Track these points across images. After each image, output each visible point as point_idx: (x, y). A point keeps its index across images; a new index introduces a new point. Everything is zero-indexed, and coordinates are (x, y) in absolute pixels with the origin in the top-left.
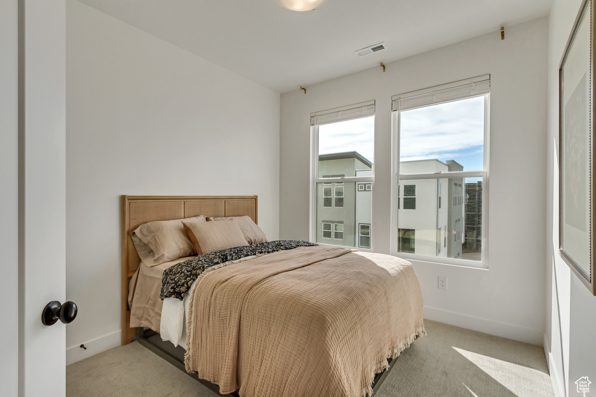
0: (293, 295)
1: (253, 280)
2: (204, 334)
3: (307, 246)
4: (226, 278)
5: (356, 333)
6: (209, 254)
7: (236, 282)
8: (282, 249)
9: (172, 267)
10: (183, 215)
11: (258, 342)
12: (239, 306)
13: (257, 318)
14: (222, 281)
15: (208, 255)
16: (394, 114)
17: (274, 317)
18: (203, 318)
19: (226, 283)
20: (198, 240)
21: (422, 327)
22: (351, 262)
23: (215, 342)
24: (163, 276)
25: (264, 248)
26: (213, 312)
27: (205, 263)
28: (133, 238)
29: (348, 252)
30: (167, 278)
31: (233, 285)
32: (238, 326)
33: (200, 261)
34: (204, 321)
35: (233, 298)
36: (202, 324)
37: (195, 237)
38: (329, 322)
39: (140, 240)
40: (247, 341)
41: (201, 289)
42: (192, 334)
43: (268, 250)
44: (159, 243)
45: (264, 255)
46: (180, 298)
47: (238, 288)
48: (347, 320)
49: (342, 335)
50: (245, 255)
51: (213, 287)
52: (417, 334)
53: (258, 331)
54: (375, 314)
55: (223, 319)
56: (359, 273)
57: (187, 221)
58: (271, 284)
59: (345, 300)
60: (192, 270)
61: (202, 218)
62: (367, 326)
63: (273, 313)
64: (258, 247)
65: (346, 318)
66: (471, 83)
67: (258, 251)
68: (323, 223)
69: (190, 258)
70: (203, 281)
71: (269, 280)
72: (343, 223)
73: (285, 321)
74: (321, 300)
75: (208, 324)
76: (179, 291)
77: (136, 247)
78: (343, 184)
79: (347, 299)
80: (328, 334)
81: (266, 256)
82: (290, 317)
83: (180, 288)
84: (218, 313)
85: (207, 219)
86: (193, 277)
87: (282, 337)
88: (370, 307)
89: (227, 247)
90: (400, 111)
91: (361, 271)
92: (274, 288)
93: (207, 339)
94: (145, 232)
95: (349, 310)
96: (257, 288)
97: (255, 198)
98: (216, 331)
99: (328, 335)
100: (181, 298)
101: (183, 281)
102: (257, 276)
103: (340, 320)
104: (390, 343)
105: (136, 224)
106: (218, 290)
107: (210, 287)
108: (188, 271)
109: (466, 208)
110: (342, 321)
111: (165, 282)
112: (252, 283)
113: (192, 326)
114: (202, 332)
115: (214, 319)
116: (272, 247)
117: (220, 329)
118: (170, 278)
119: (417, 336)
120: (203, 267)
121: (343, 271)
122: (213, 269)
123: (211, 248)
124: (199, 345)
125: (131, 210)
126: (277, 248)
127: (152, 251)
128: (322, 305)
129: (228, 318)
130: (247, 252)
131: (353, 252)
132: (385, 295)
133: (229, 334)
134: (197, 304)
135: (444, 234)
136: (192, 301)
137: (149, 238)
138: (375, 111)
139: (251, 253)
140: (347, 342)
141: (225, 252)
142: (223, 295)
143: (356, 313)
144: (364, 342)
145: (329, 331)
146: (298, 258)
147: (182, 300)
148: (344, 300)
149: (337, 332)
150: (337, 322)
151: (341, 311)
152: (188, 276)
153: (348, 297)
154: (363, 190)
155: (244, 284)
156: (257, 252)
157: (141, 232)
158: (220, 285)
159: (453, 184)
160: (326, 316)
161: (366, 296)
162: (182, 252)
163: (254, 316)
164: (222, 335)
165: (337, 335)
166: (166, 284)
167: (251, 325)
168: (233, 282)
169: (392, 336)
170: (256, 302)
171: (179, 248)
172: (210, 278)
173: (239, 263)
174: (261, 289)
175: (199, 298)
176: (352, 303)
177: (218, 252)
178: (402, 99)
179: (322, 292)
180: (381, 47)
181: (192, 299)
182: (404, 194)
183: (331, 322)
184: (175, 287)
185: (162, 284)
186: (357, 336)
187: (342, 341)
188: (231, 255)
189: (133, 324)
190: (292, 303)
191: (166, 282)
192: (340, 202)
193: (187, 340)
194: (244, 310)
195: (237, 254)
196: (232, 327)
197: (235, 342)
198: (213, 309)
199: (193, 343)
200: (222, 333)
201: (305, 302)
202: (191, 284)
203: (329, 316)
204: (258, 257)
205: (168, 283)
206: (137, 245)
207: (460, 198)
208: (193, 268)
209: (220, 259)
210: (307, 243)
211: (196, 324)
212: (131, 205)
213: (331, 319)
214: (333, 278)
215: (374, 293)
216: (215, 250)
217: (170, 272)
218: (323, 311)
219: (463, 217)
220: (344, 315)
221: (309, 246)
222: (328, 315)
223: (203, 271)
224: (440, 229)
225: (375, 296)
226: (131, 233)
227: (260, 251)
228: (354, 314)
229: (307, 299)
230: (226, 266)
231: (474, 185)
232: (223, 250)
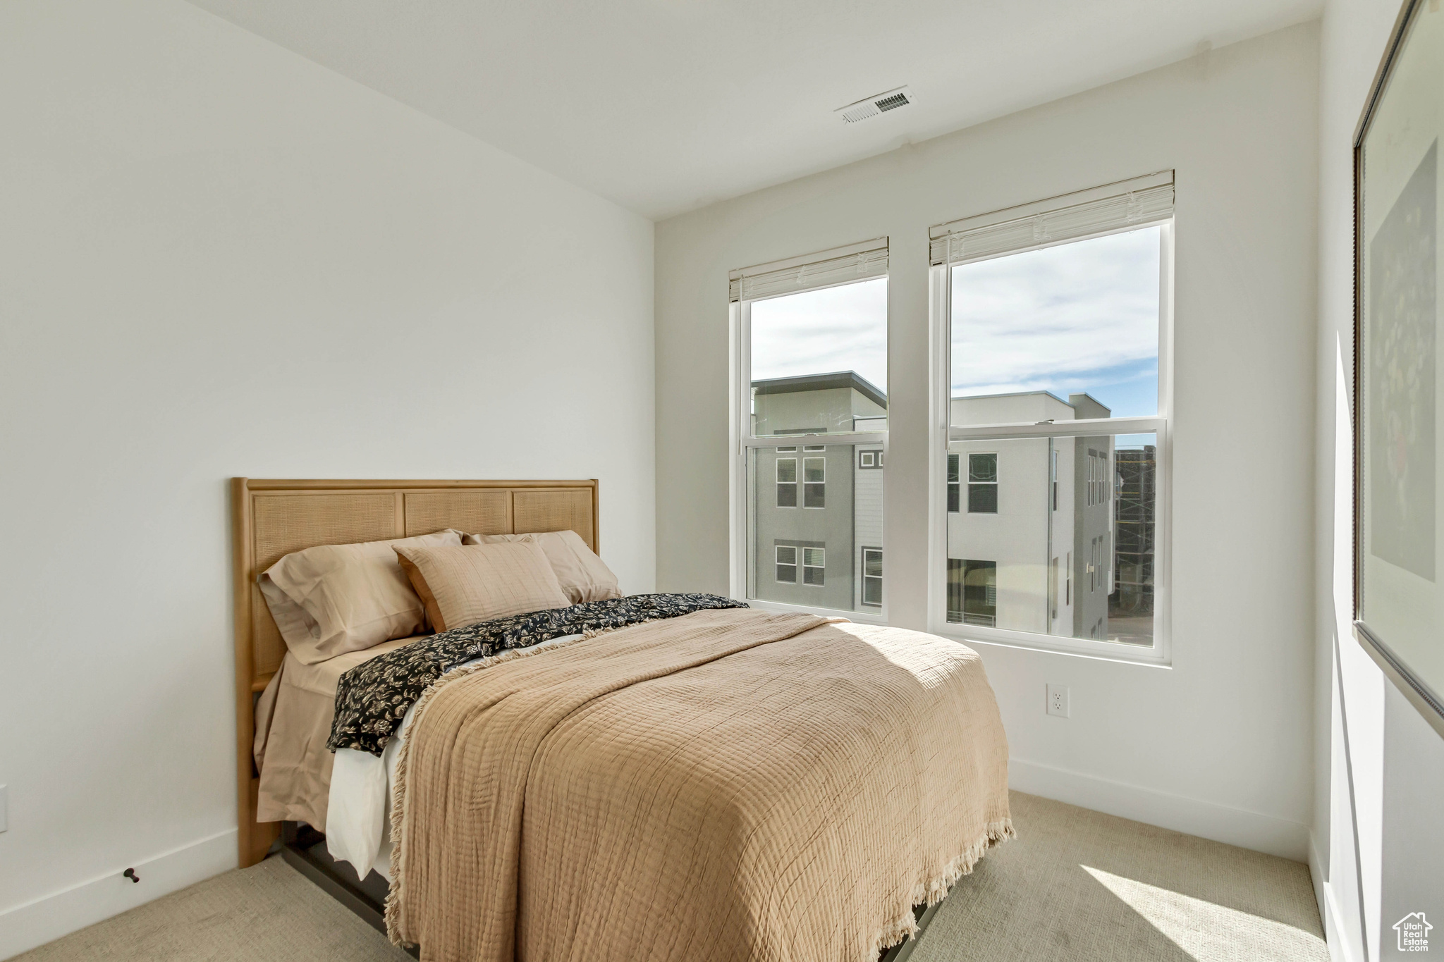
0: (660, 746)
1: (560, 704)
2: (434, 847)
3: (719, 608)
4: (492, 698)
5: (824, 849)
6: (460, 632)
7: (517, 708)
8: (651, 617)
9: (361, 666)
10: (400, 530)
11: (566, 875)
12: (520, 773)
13: (563, 809)
14: (481, 706)
15: (456, 633)
16: (935, 273)
17: (609, 808)
18: (432, 804)
19: (492, 710)
20: (434, 593)
21: (1006, 817)
22: (823, 651)
23: (460, 870)
24: (338, 689)
25: (605, 614)
26: (456, 790)
27: (445, 655)
28: (266, 590)
29: (819, 624)
30: (345, 696)
31: (508, 716)
32: (518, 829)
33: (432, 651)
34: (433, 813)
35: (505, 752)
36: (429, 821)
37: (426, 585)
38: (749, 823)
39: (284, 594)
40: (540, 870)
41: (427, 727)
42: (404, 846)
43: (614, 618)
44: (332, 601)
45: (603, 632)
46: (374, 749)
47: (519, 726)
48: (800, 814)
49: (786, 857)
50: (553, 633)
51: (457, 723)
52: (992, 836)
53: (566, 844)
54: (878, 793)
55: (480, 809)
56: (840, 683)
57: (409, 546)
58: (606, 716)
59: (797, 759)
60: (408, 675)
61: (452, 536)
62: (857, 828)
63: (605, 797)
64: (591, 611)
65: (798, 809)
66: (1125, 194)
67: (589, 624)
68: (777, 546)
69: (409, 642)
70: (433, 705)
71: (604, 702)
72: (824, 547)
73: (636, 819)
74: (732, 762)
75: (443, 820)
76: (370, 731)
77: (274, 612)
78: (824, 451)
79: (801, 756)
80: (746, 857)
81: (609, 634)
82: (647, 808)
83: (374, 723)
84: (469, 793)
85: (465, 540)
86: (409, 694)
87: (627, 864)
88: (864, 775)
89: (512, 613)
90: (950, 265)
91: (845, 676)
92: (614, 726)
93: (440, 862)
94: (296, 573)
95: (806, 789)
96: (570, 726)
97: (593, 487)
98: (463, 840)
99: (746, 859)
100: (377, 751)
101: (383, 704)
102: (574, 693)
103: (780, 816)
104: (921, 866)
105: (272, 553)
106: (468, 731)
107: (450, 720)
108: (397, 679)
109: (1117, 509)
110: (785, 820)
111: (341, 705)
112: (556, 713)
113: (405, 825)
114: (428, 841)
115: (457, 809)
116: (628, 611)
117: (472, 836)
118: (353, 695)
119: (992, 842)
120: (438, 668)
121: (800, 678)
122: (463, 673)
123: (469, 615)
124: (421, 875)
125: (257, 515)
126: (641, 613)
127: (316, 623)
128: (733, 775)
129: (493, 805)
130: (560, 626)
131: (832, 625)
132: (908, 740)
133: (495, 849)
134: (417, 767)
135: (1064, 574)
136: (405, 759)
137: (306, 590)
138: (888, 266)
139: (569, 627)
140: (800, 874)
141: (501, 625)
142: (481, 743)
143: (825, 794)
144: (849, 871)
145: (750, 849)
146: (691, 641)
147: (379, 756)
148: (793, 760)
149: (772, 851)
150: (771, 821)
151: (785, 790)
152: (396, 691)
153: (804, 750)
154: (873, 465)
155: (535, 714)
156: (585, 626)
157: (286, 573)
158: (476, 716)
159: (1086, 452)
160: (741, 806)
161: (854, 746)
162: (394, 624)
163: (557, 803)
164: (477, 850)
165: (771, 857)
166: (342, 713)
167: (550, 827)
168: (509, 709)
169: (926, 847)
170: (563, 764)
171: (384, 616)
172: (452, 698)
173: (534, 656)
174: (579, 729)
175: (421, 751)
176: (816, 766)
177: (482, 626)
178: (954, 236)
179: (738, 737)
180: (901, 99)
181: (404, 753)
182: (970, 476)
183: (754, 823)
184: (360, 722)
185: (334, 711)
186: (829, 857)
187: (787, 874)
188: (514, 633)
189: (266, 814)
190: (653, 769)
191: (343, 706)
192: (816, 495)
193: (392, 862)
194: (532, 786)
195: (533, 630)
196: (501, 830)
197: (508, 872)
198: (456, 781)
199: (407, 870)
200: (478, 845)
201: (688, 766)
202: (404, 713)
203: (751, 806)
204: (587, 637)
205: (347, 708)
206: (275, 606)
207: (1104, 486)
208: (412, 671)
209: (485, 645)
210: (719, 600)
211: (415, 819)
212: (257, 504)
213: (757, 813)
214: (772, 698)
215: (876, 737)
216: (479, 621)
217: (354, 679)
218: (733, 792)
219: (1110, 533)
220: (792, 802)
221: (723, 608)
222: (748, 802)
223: (437, 677)
224: (1056, 561)
225: (880, 746)
226: (258, 578)
227: (594, 622)
228: (821, 797)
229: (694, 757)
230: (498, 662)
231: (1134, 455)
232: (498, 621)
